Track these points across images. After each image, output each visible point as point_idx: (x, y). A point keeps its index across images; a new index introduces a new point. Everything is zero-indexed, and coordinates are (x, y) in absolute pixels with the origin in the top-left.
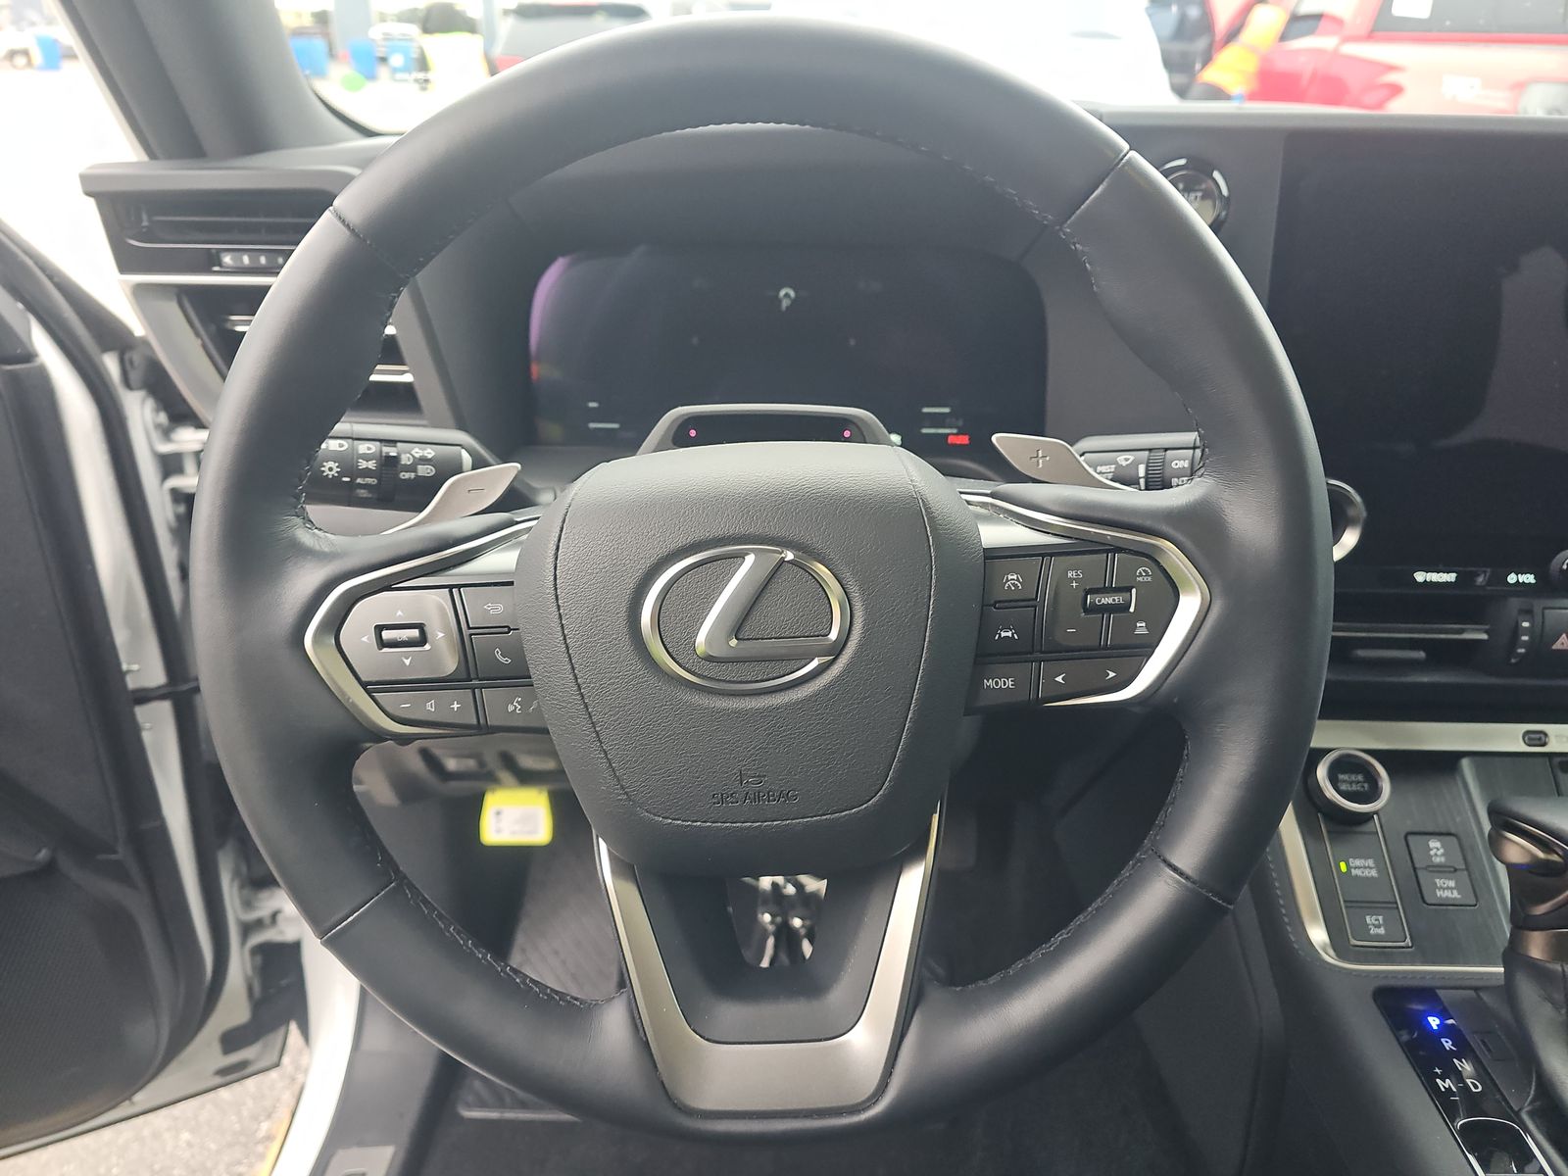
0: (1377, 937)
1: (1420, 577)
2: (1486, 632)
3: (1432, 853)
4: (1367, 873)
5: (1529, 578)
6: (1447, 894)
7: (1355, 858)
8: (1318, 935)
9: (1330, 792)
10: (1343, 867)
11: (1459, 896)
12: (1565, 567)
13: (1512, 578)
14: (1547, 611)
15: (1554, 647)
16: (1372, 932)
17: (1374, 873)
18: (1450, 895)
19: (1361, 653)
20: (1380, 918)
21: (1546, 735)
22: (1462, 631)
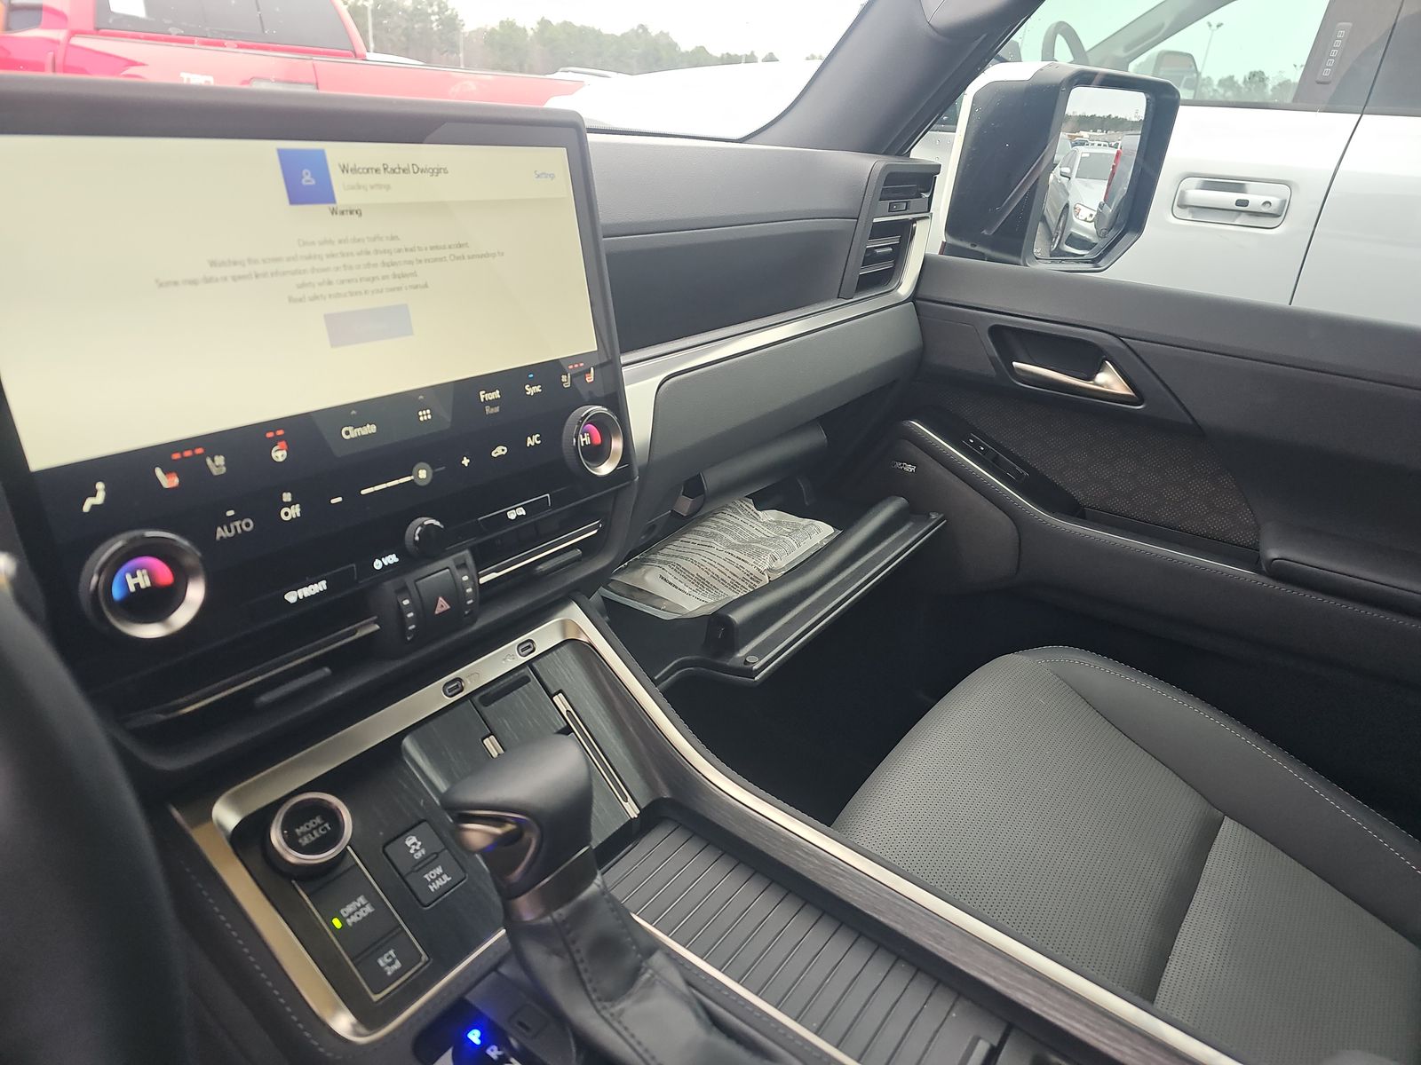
0: (397, 975)
1: (291, 597)
2: (375, 622)
3: (412, 851)
4: (362, 914)
5: (392, 559)
6: (440, 883)
7: (345, 906)
8: (343, 1023)
9: (293, 857)
10: (337, 923)
11: (450, 879)
12: (417, 538)
13: (378, 565)
14: (418, 583)
15: (437, 612)
16: (389, 973)
17: (369, 909)
18: (442, 883)
19: (265, 698)
20: (391, 952)
21: (459, 680)
22: (353, 632)
